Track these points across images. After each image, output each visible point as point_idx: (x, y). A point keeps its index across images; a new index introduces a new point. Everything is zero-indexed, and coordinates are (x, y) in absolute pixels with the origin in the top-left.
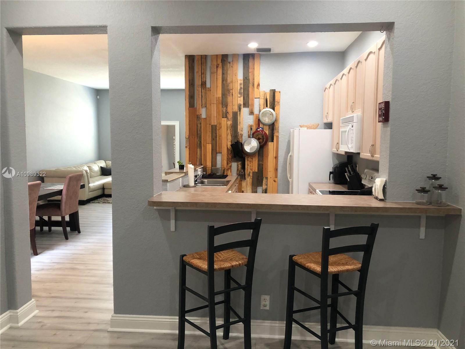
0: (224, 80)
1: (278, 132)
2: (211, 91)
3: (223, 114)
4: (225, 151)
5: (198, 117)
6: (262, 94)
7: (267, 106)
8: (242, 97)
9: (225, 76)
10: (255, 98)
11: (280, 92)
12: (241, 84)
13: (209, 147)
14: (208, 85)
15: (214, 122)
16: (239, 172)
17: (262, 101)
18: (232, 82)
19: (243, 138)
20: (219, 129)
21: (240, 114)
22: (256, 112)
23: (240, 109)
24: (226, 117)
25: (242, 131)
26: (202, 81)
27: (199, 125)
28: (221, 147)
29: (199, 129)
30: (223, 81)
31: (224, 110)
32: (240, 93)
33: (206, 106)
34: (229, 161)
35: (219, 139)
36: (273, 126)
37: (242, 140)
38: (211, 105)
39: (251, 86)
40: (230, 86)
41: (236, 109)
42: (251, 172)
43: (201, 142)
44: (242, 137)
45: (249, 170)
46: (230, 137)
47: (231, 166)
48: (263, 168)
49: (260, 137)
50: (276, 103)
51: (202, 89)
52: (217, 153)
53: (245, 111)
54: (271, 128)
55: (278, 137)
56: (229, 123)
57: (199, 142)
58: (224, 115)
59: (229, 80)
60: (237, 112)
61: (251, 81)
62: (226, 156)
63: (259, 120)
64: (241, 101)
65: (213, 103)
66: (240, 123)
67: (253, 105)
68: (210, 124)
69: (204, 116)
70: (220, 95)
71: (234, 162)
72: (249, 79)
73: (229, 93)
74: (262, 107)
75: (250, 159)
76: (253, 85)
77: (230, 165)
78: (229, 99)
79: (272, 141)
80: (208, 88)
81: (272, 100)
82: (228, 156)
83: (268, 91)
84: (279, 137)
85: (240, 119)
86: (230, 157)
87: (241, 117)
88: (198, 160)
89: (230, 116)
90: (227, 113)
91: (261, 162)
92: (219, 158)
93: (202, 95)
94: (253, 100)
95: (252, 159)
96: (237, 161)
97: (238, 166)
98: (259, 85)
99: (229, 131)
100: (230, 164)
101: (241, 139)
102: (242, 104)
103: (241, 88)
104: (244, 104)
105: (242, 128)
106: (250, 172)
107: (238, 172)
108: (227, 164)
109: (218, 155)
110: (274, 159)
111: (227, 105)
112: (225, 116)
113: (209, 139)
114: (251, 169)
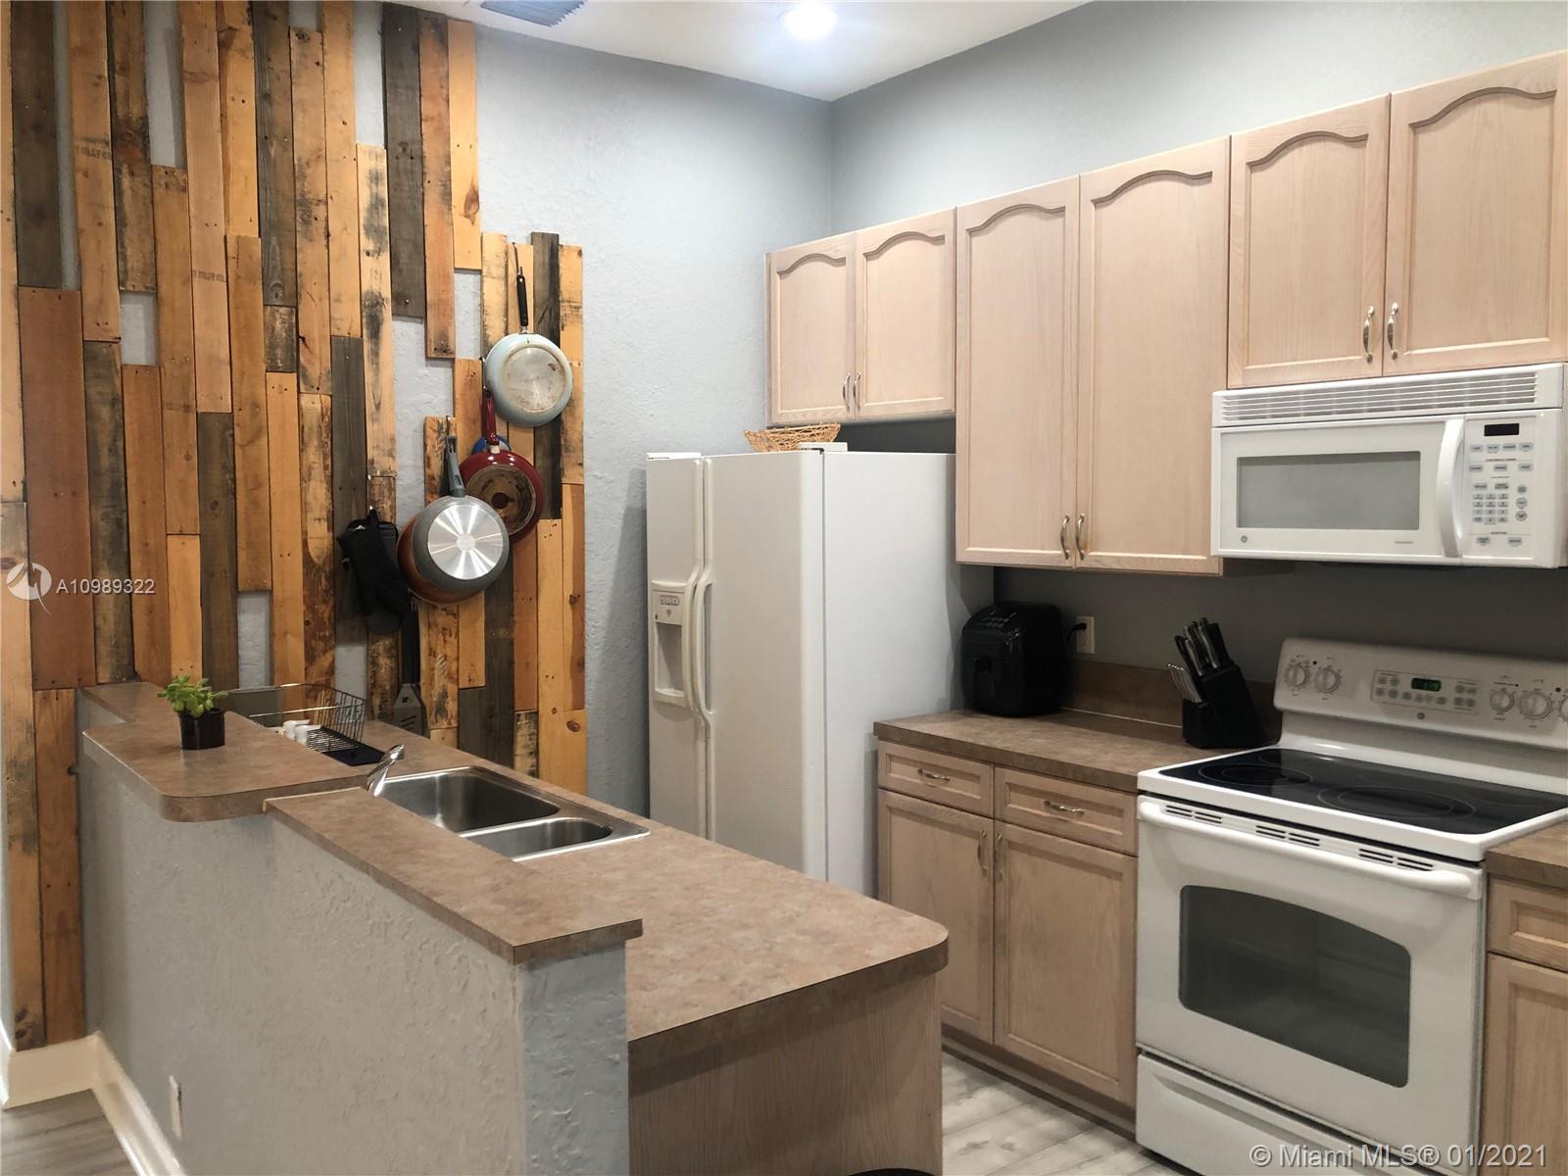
0: (271, 136)
1: (581, 465)
2: (185, 190)
3: (271, 348)
4: (290, 580)
5: (98, 356)
6: (493, 249)
7: (524, 322)
8: (386, 257)
9: (279, 112)
10: (457, 270)
11: (580, 253)
12: (375, 178)
13: (186, 557)
14: (163, 152)
15: (215, 395)
16: (384, 701)
17: (495, 293)
18: (320, 155)
19: (400, 495)
20: (251, 442)
21: (376, 353)
22: (466, 348)
23: (374, 326)
24: (295, 367)
25: (391, 454)
26: (120, 114)
27: (105, 412)
28: (263, 551)
29: (104, 439)
30: (263, 141)
31: (278, 325)
32: (372, 230)
33: (154, 291)
34: (323, 638)
35: (255, 503)
36: (554, 433)
37: (393, 508)
38: (188, 281)
39: (432, 197)
40: (315, 184)
41: (349, 320)
42: (452, 689)
43: (121, 527)
44: (392, 489)
45: (440, 681)
46: (319, 492)
47: (331, 671)
48: (511, 663)
49: (502, 486)
50: (565, 310)
51: (117, 171)
52: (237, 593)
53: (402, 337)
54: (546, 441)
55: (579, 489)
56: (315, 403)
57: (105, 529)
58: (279, 352)
59: (303, 144)
60: (359, 342)
61: (432, 164)
62: (301, 608)
63: (488, 394)
64: (377, 276)
65: (203, 274)
66: (378, 406)
67: (447, 308)
68: (187, 408)
69: (135, 349)
70: (246, 225)
71: (351, 640)
72: (422, 158)
73: (306, 223)
74: (495, 323)
75: (442, 619)
76: (447, 195)
77: (324, 662)
78: (310, 256)
79: (557, 514)
80: (168, 172)
81: (544, 292)
82: (310, 607)
83: (521, 239)
84: (586, 490)
85: (376, 384)
86: (325, 611)
87: (384, 378)
88: (104, 649)
89: (318, 360)
90: (297, 340)
91: (502, 633)
92: (252, 623)
93: (118, 209)
94: (447, 280)
95: (456, 615)
96: (365, 634)
97: (372, 662)
98: (473, 199)
99: (314, 457)
100: (329, 656)
101: (389, 503)
102: (387, 293)
103: (376, 204)
104: (399, 298)
105: (393, 440)
106: (444, 695)
107: (377, 701)
108: (310, 656)
109: (245, 603)
110: (568, 606)
111: (297, 294)
112: (289, 355)
113: (184, 508)
114: (450, 677)
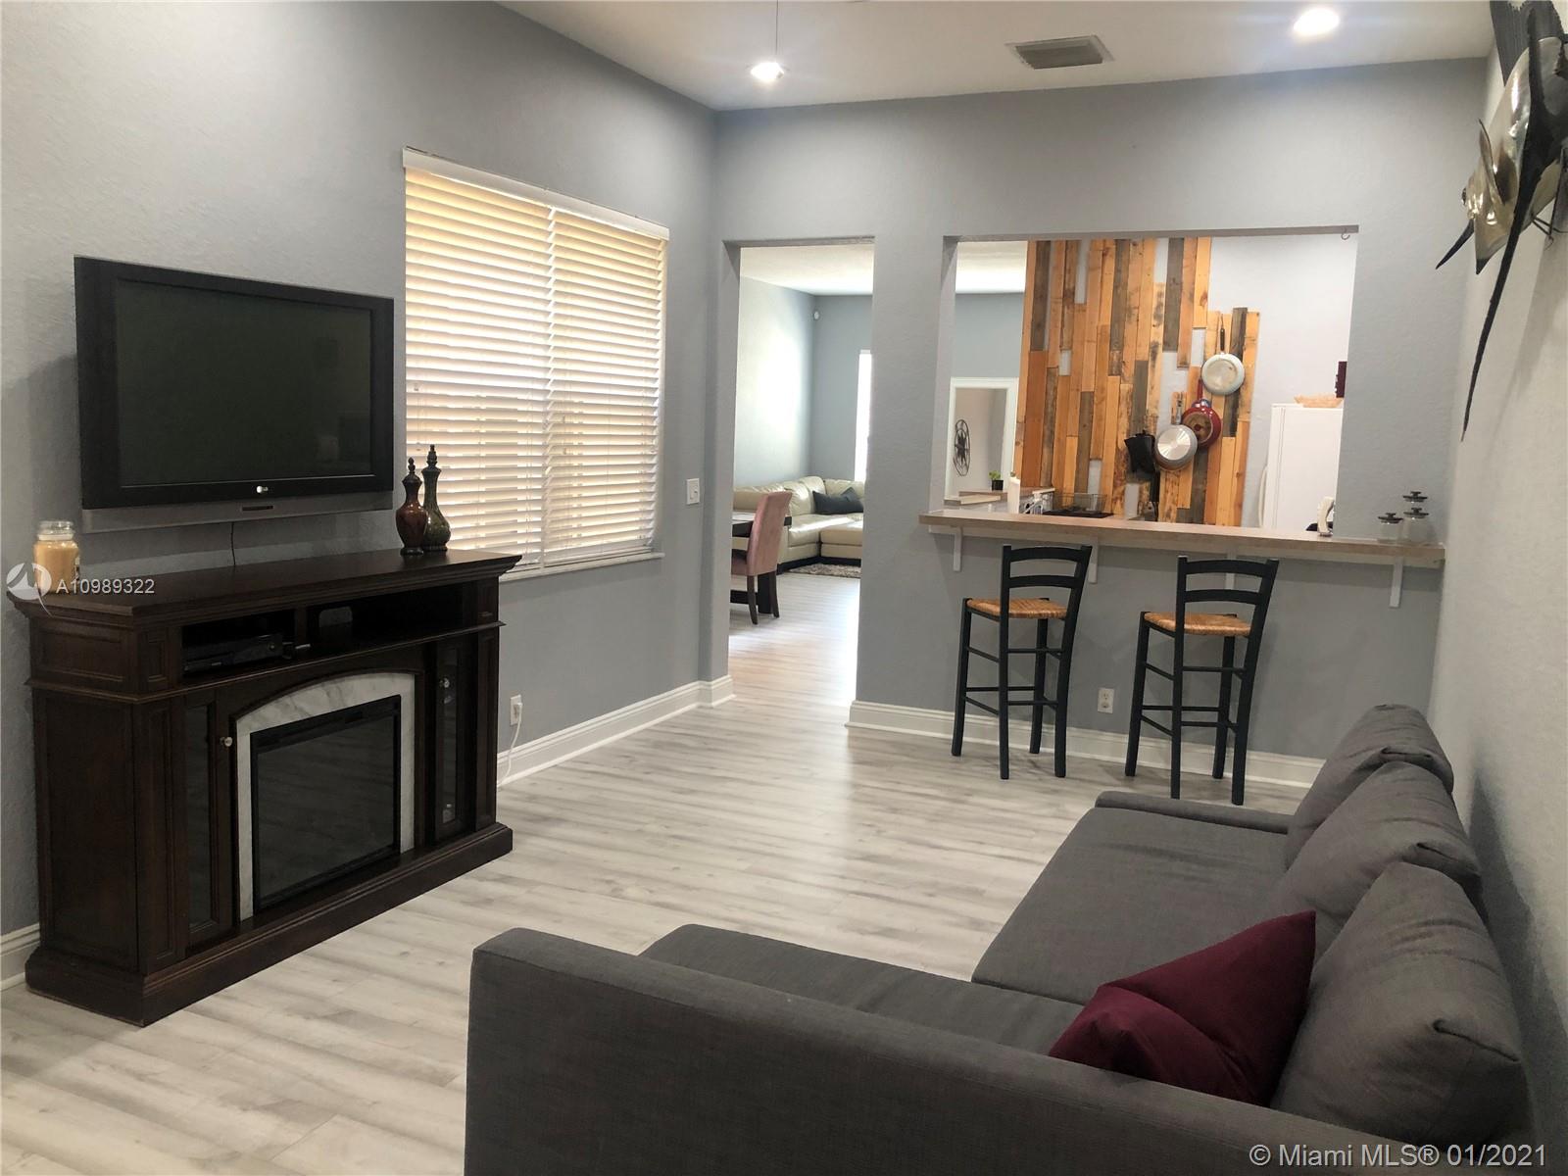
0: (1119, 285)
1: (1249, 412)
2: (1085, 311)
3: (1111, 367)
4: (1110, 455)
5: (1051, 372)
6: (1212, 318)
7: (1223, 348)
8: (1162, 327)
9: (1123, 275)
10: (1195, 329)
11: (1258, 314)
12: (1160, 295)
13: (1072, 444)
14: (1080, 298)
15: (1089, 385)
16: (1143, 508)
17: (1212, 337)
18: (1138, 289)
19: (1158, 423)
20: (1100, 403)
21: (1154, 366)
22: (1195, 360)
23: (1154, 355)
24: (1120, 373)
25: (1156, 407)
26: (1067, 286)
27: (1051, 393)
28: (1100, 443)
29: (1050, 402)
30: (1116, 288)
31: (1115, 357)
32: (1157, 316)
33: (1071, 348)
34: (1121, 480)
35: (1099, 426)
36: (1235, 398)
37: (1155, 429)
38: (1082, 344)
39: (1185, 299)
40: (1134, 301)
41: (1144, 353)
42: (1174, 508)
43: (1052, 432)
44: (1155, 422)
45: (1168, 504)
46: (1124, 422)
47: (1123, 493)
48: (1204, 500)
49: (1202, 423)
50: (1246, 341)
51: (1063, 307)
52: (1090, 460)
53: (1167, 359)
54: (1231, 403)
55: (1247, 425)
56: (1126, 387)
57: (1047, 433)
58: (1114, 368)
59: (1131, 285)
60: (1147, 362)
61: (1186, 287)
62: (1113, 467)
63: (1201, 382)
64: (1157, 334)
65: (1088, 341)
66: (1152, 388)
67: (1188, 345)
68: (1078, 390)
69: (1064, 370)
70: (1106, 319)
71: (1133, 482)
72: (1181, 283)
73: (1130, 317)
74: (1211, 350)
75: (1172, 477)
76: (1192, 296)
77: (1120, 489)
78: (1129, 330)
79: (1233, 432)
80: (1080, 305)
81: (1236, 332)
82: (1117, 466)
83: (1227, 311)
84: (1252, 424)
85: (1153, 377)
86: (1123, 470)
87: (1157, 374)
88: (1043, 475)
89: (1129, 370)
90: (1121, 363)
91: (1200, 486)
92: (1095, 471)
93: (1063, 321)
94: (1189, 334)
95: (1178, 476)
96: (1140, 480)
97: (1141, 492)
98: (1205, 297)
99: (1123, 408)
100: (1122, 488)
101: (1152, 427)
102: (1161, 341)
103: (1159, 305)
104: (1164, 342)
105: (1157, 402)
106: (1170, 509)
107: (1140, 508)
108: (1115, 486)
109: (1093, 463)
110: (1235, 479)
111: (1123, 345)
112: (1117, 370)
113: (1073, 425)
114: (1174, 503)
